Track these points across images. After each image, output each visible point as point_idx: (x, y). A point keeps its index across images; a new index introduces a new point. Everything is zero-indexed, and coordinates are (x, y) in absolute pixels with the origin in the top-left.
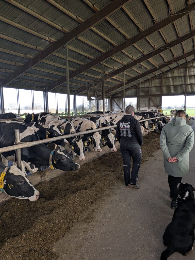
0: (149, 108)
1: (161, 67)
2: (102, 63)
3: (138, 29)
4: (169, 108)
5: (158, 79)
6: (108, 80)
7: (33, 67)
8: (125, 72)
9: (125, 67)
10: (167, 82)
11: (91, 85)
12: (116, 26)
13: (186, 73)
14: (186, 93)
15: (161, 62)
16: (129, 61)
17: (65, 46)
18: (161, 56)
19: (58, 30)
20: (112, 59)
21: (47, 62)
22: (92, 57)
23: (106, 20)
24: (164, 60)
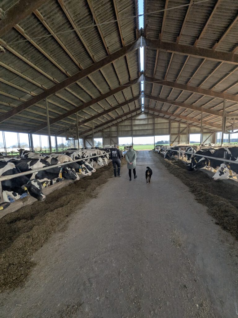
0: (111, 145)
1: (117, 119)
2: (75, 114)
3: (100, 92)
4: (124, 145)
5: (115, 126)
6: (81, 126)
7: (17, 114)
8: (93, 121)
9: (93, 118)
10: (120, 129)
11: (68, 130)
12: (85, 89)
13: (132, 123)
14: (133, 136)
15: (117, 116)
16: (95, 113)
17: (45, 99)
18: (116, 111)
19: (38, 87)
20: (83, 111)
21: (30, 110)
22: (68, 109)
23: (77, 84)
24: (118, 114)
